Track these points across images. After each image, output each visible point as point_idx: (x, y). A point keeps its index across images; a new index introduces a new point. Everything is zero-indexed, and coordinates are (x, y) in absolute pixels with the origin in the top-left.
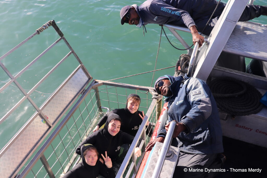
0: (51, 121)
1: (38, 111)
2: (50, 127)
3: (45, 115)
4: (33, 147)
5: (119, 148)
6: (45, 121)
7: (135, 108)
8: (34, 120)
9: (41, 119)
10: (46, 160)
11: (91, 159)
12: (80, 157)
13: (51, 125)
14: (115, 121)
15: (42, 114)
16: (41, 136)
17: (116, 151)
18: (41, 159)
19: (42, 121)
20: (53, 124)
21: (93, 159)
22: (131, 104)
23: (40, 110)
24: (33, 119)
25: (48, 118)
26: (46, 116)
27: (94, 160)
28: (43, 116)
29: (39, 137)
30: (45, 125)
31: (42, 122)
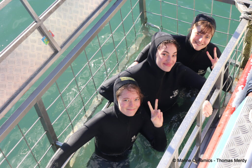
0: (59, 41)
1: (36, 22)
2: (56, 52)
3: (48, 30)
4: (23, 85)
5: (176, 93)
6: (48, 40)
7: (203, 41)
8: (29, 37)
9: (41, 37)
10: (44, 109)
11: (127, 104)
12: (108, 103)
13: (59, 49)
14: (167, 46)
15: (43, 28)
16: (38, 66)
17: (171, 97)
18: (36, 106)
19: (43, 40)
20: (62, 47)
21: (131, 104)
22: (198, 34)
23: (40, 20)
24: (27, 36)
25: (53, 35)
26: (50, 31)
27: (132, 107)
28: (45, 31)
29: (35, 68)
30: (48, 47)
31: (42, 42)
